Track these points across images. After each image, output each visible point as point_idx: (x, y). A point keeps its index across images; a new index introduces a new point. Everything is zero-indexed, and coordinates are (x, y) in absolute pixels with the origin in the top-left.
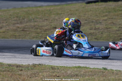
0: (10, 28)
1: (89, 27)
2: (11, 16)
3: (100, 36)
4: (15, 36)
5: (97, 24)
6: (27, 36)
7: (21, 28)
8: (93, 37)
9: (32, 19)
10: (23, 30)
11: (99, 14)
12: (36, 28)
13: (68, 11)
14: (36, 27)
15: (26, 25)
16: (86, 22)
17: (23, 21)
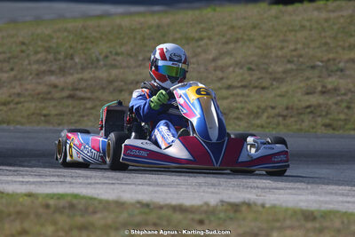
0: (27, 90)
1: (302, 85)
2: (24, 48)
3: (342, 116)
4: (45, 116)
5: (329, 76)
6: (85, 118)
7: (63, 89)
8: (319, 120)
9: (101, 57)
10: (71, 97)
11: (335, 38)
12: (114, 89)
13: (225, 28)
14: (116, 84)
15: (82, 79)
16: (289, 66)
17: (69, 63)
